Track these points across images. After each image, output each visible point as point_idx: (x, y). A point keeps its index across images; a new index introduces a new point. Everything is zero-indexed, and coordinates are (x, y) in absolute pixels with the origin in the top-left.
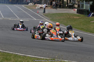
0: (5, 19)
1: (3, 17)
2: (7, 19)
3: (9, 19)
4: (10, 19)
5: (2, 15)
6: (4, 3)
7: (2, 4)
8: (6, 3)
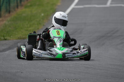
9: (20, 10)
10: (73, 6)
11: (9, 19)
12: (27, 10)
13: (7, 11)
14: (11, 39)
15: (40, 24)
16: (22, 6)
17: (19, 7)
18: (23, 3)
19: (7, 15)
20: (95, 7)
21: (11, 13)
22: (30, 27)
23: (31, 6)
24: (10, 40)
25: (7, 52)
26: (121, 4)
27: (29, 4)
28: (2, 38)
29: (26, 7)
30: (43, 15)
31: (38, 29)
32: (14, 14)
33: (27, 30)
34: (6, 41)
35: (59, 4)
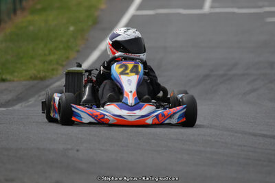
9: (21, 19)
10: (132, 11)
14: (15, 79)
16: (23, 9)
17: (19, 12)
18: (24, 3)
20: (179, 14)
22: (50, 54)
23: (44, 9)
24: (13, 81)
26: (232, 7)
27: (39, 7)
29: (34, 12)
30: (72, 28)
31: (68, 58)
35: (103, 6)
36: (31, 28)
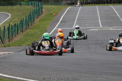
0: (103, 29)
1: (101, 27)
2: (107, 29)
3: (109, 30)
4: (112, 29)
5: (100, 23)
6: (110, 3)
7: (107, 4)
8: (114, 3)
9: (28, 31)
10: (55, 28)
11: (22, 35)
12: (32, 30)
13: (21, 31)
15: (38, 38)
16: (29, 28)
17: (27, 29)
18: (29, 27)
19: (21, 33)
20: (67, 29)
21: (23, 32)
23: (34, 28)
25: (22, 52)
27: (33, 28)
28: (19, 45)
32: (25, 33)
33: (31, 41)
34: (21, 47)
35: (48, 27)
36: (30, 33)
